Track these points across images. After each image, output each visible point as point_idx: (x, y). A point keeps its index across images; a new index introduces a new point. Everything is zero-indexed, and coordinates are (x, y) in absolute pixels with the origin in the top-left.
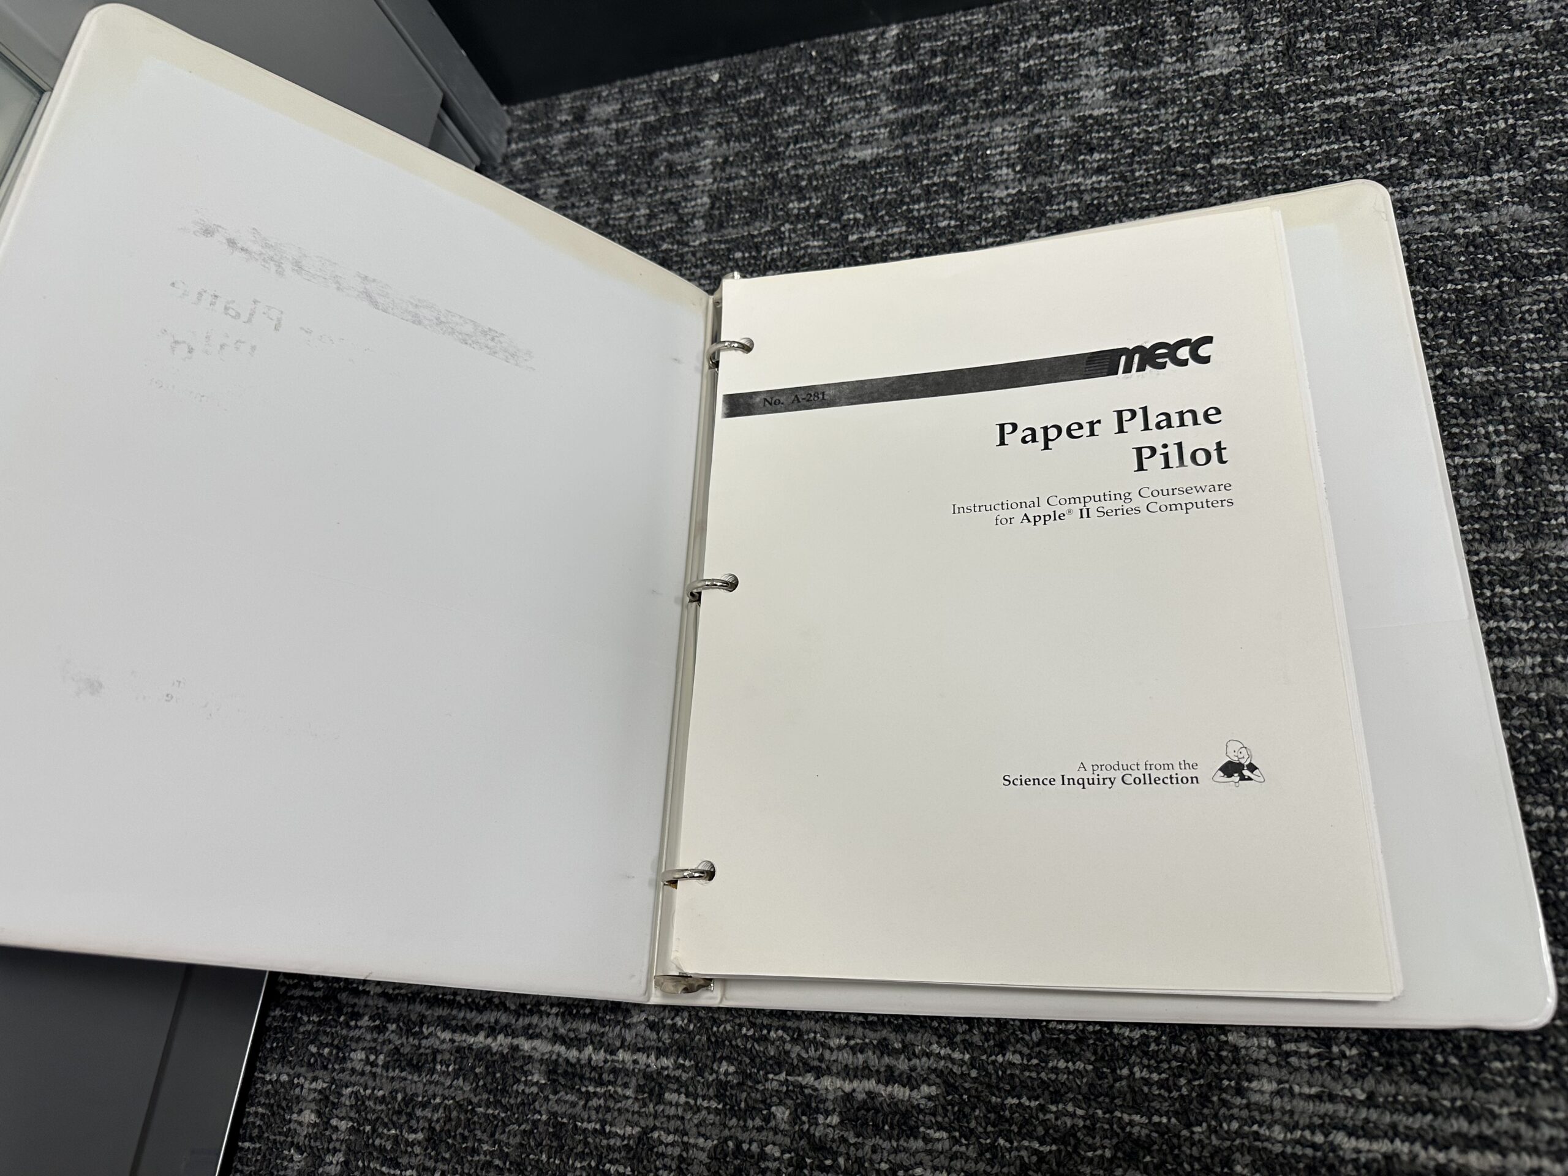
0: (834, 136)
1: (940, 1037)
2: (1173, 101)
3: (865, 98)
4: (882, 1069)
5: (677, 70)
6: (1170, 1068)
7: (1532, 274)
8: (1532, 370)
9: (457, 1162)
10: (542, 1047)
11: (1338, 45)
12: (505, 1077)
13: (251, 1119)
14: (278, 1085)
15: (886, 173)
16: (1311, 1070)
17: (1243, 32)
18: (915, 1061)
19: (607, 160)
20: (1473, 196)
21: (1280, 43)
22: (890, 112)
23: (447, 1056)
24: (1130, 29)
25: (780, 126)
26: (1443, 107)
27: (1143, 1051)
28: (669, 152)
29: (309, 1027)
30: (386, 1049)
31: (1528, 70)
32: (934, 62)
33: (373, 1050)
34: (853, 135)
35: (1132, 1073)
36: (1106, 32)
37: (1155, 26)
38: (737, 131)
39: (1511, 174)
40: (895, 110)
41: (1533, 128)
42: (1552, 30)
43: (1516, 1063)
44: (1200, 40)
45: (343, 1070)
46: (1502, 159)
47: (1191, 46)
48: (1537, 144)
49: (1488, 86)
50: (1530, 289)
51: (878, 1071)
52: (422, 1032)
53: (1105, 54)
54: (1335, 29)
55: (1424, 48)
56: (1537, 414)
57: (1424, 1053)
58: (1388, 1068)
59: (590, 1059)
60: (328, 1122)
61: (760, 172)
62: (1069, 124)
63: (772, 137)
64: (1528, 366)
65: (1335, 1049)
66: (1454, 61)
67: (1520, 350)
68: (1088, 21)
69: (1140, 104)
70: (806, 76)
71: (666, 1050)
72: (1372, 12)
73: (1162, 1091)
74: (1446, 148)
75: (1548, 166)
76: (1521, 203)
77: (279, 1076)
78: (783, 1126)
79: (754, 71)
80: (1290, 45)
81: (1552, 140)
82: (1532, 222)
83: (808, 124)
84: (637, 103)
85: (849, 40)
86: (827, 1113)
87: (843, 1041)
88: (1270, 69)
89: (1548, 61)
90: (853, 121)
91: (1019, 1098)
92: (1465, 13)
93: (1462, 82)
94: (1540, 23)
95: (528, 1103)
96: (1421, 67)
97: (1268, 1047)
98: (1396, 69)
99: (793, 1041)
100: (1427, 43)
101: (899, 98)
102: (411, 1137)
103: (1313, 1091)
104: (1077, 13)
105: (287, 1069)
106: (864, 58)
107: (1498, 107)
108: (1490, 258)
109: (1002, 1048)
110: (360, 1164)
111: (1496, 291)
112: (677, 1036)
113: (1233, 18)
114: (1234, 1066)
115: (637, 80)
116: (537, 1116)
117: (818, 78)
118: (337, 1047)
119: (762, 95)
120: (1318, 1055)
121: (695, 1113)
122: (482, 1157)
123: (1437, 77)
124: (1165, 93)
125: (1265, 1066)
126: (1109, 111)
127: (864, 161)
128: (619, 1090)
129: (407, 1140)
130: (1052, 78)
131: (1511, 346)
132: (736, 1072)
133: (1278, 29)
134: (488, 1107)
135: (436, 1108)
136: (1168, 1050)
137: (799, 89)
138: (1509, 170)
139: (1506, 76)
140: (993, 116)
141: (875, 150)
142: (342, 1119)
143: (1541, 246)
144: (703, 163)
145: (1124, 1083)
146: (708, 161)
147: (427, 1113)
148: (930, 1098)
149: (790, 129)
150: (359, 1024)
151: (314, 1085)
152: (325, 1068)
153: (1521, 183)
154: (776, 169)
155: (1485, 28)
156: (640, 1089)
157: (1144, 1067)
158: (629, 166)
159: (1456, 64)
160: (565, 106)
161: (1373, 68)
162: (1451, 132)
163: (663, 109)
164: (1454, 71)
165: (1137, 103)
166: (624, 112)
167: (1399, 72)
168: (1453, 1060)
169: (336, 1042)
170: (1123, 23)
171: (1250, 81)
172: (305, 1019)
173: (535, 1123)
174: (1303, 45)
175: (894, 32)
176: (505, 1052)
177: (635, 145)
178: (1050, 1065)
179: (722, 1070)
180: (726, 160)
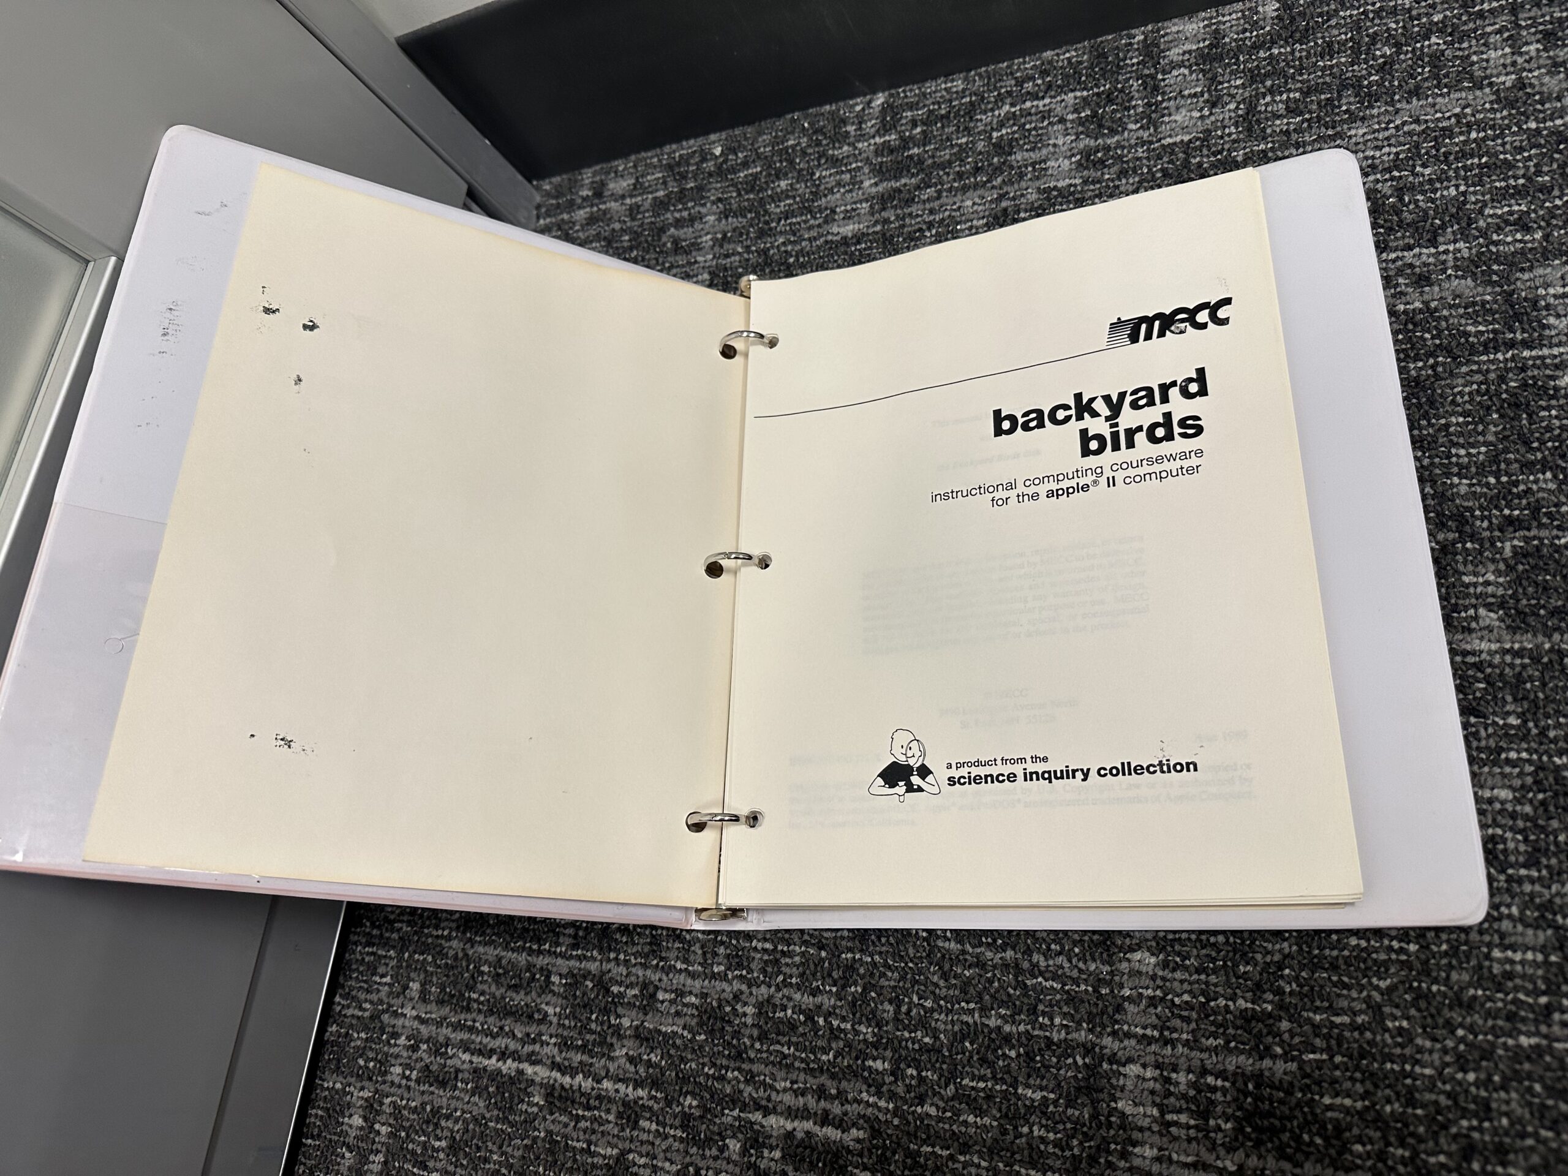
0: (821, 212)
1: (870, 1086)
2: (1135, 171)
3: (849, 171)
4: (819, 1112)
5: (684, 143)
6: (1064, 1129)
7: (1467, 353)
8: (1458, 456)
9: (472, 1169)
10: (541, 1073)
11: (1298, 107)
12: (512, 1096)
13: (313, 1120)
14: (333, 1092)
15: (865, 249)
16: (1189, 1140)
17: (1206, 96)
18: (848, 1107)
19: (621, 236)
20: (1417, 270)
21: (1242, 106)
22: (871, 186)
23: (466, 1075)
24: (1098, 95)
25: (773, 201)
26: (1396, 174)
27: (1042, 1113)
28: (676, 228)
29: (359, 1043)
30: (418, 1066)
31: (1484, 130)
32: (914, 132)
33: (407, 1066)
34: (838, 210)
35: (1032, 1131)
36: (1076, 98)
37: (1122, 91)
38: (735, 206)
39: (1457, 245)
40: (876, 184)
41: (1483, 195)
42: (1514, 86)
43: (1376, 1147)
44: (1164, 105)
45: (384, 1082)
46: (1449, 230)
47: (1154, 112)
48: (1486, 213)
49: (1443, 150)
50: (1464, 369)
51: (815, 1114)
52: (447, 1053)
53: (1072, 121)
54: (1296, 90)
55: (1383, 109)
56: (1458, 501)
57: (1292, 1131)
58: (1258, 1144)
59: (580, 1086)
60: (372, 1127)
61: (754, 248)
62: (1035, 196)
63: (766, 211)
64: (1454, 451)
65: (1212, 1122)
66: (1411, 123)
67: (1448, 435)
68: (1059, 86)
69: (1103, 174)
70: (798, 148)
71: (642, 1081)
72: (1335, 70)
73: (1056, 1150)
74: (1395, 218)
75: (1495, 237)
76: (1464, 277)
77: (334, 1084)
78: (735, 1157)
79: (752, 144)
80: (1251, 109)
81: (1502, 207)
82: (1473, 297)
83: (798, 199)
84: (649, 178)
85: (839, 110)
86: (772, 1148)
87: (788, 1084)
88: (1230, 135)
89: (1506, 122)
90: (838, 196)
91: (933, 1146)
92: (1427, 69)
93: (1417, 146)
94: (1502, 79)
95: (530, 1121)
96: (1378, 131)
97: (1152, 1115)
98: (1353, 132)
99: (747, 1082)
100: (1386, 103)
101: (880, 171)
102: (437, 1144)
103: (1190, 1159)
104: (1049, 79)
105: (341, 1078)
106: (851, 129)
107: (1451, 173)
108: (1427, 336)
109: (921, 1100)
110: (397, 1164)
111: (1430, 372)
112: (651, 1070)
113: (1198, 80)
114: (1121, 1132)
115: (650, 154)
116: (537, 1133)
117: (810, 151)
118: (380, 1062)
119: (759, 169)
120: (1196, 1127)
121: (663, 1140)
122: (492, 1165)
123: (1393, 141)
124: (1127, 162)
125: (1147, 1134)
126: (1073, 181)
127: (845, 238)
128: (603, 1114)
129: (433, 1147)
130: (1021, 147)
131: (1439, 430)
132: (698, 1106)
133: (1241, 91)
134: (498, 1123)
135: (456, 1121)
136: (1064, 1112)
137: (791, 162)
138: (1455, 241)
139: (1462, 138)
140: (965, 189)
141: (856, 226)
142: (383, 1124)
143: (1480, 324)
144: (704, 239)
145: (1024, 1140)
146: (709, 237)
147: (450, 1124)
148: (858, 1141)
149: (782, 204)
150: (398, 1042)
151: (361, 1094)
152: (370, 1079)
153: (1466, 255)
154: (768, 245)
155: (1446, 86)
156: (620, 1116)
157: (1042, 1126)
158: (640, 243)
159: (1413, 126)
160: (587, 181)
161: (1330, 132)
162: (1401, 199)
163: (671, 184)
164: (1410, 133)
165: (1099, 173)
166: (638, 188)
167: (1356, 135)
168: (1318, 1141)
169: (379, 1057)
170: (1092, 88)
171: (1209, 147)
172: (356, 1035)
173: (535, 1139)
174: (1263, 108)
175: (879, 102)
176: (513, 1074)
177: (646, 221)
178: (961, 1119)
179: (687, 1103)
180: (725, 235)
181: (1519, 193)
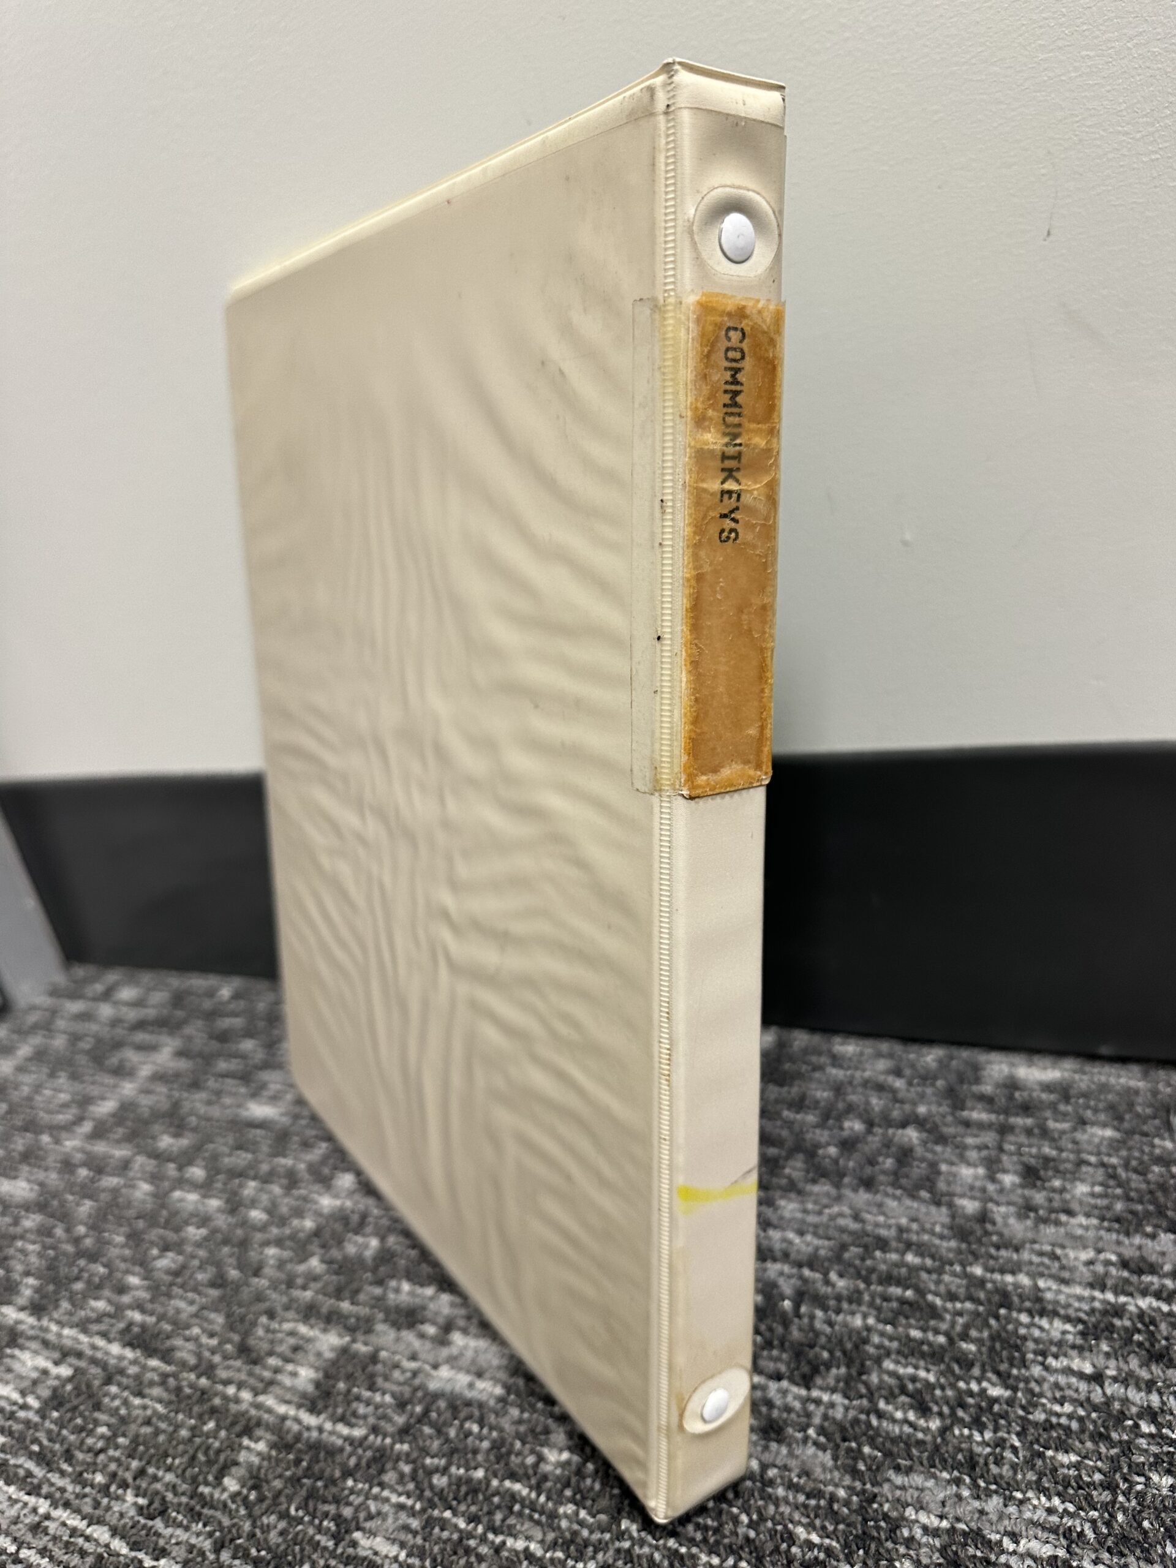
39: (835, 1397)
42: (974, 1215)
48: (885, 1366)
55: (826, 1189)
66: (849, 1217)
76: (823, 1448)
82: (823, 1483)
94: (964, 1202)
96: (810, 1212)
100: (832, 1184)
115: (178, 976)
153: (839, 1417)
155: (901, 1188)
159: (849, 1222)
162: (797, 1307)
164: (842, 1229)
181: (933, 1355)
